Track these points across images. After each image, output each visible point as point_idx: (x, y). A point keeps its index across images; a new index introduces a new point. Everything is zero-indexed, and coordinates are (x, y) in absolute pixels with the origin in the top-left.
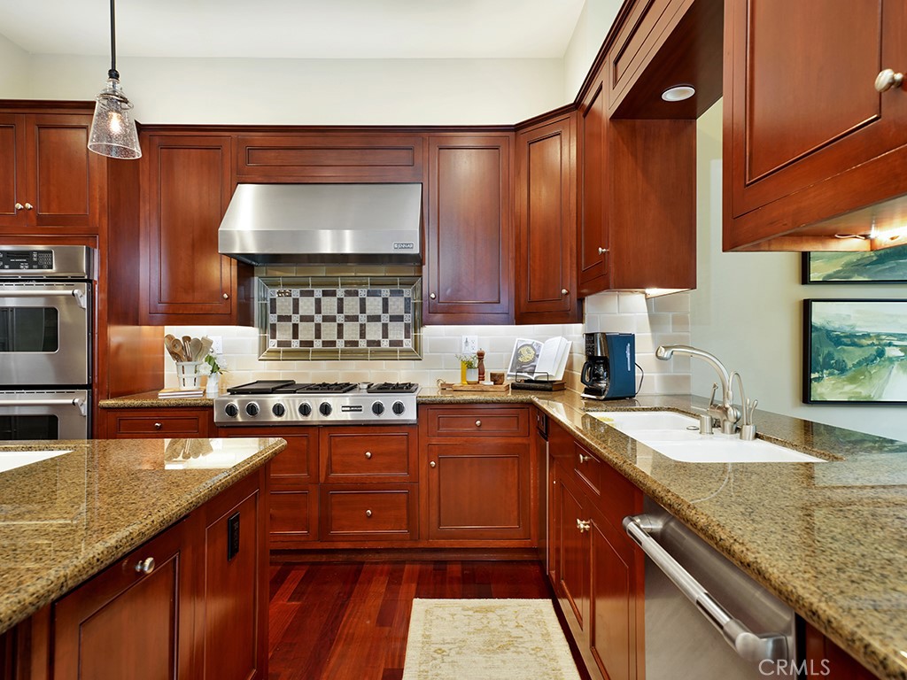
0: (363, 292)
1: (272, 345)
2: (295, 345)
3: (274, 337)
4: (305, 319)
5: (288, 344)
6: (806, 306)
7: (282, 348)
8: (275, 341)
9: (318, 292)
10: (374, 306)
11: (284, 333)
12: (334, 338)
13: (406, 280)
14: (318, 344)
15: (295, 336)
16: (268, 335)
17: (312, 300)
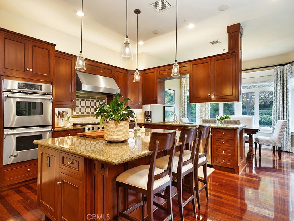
0: (95, 100)
1: (74, 113)
2: (80, 113)
3: (75, 111)
4: (82, 107)
5: (78, 113)
6: (164, 107)
7: (77, 114)
8: (75, 112)
9: (86, 100)
10: (88, 103)
11: (77, 110)
12: (89, 112)
13: (104, 98)
14: (85, 113)
15: (80, 111)
16: (73, 111)
17: (84, 102)
